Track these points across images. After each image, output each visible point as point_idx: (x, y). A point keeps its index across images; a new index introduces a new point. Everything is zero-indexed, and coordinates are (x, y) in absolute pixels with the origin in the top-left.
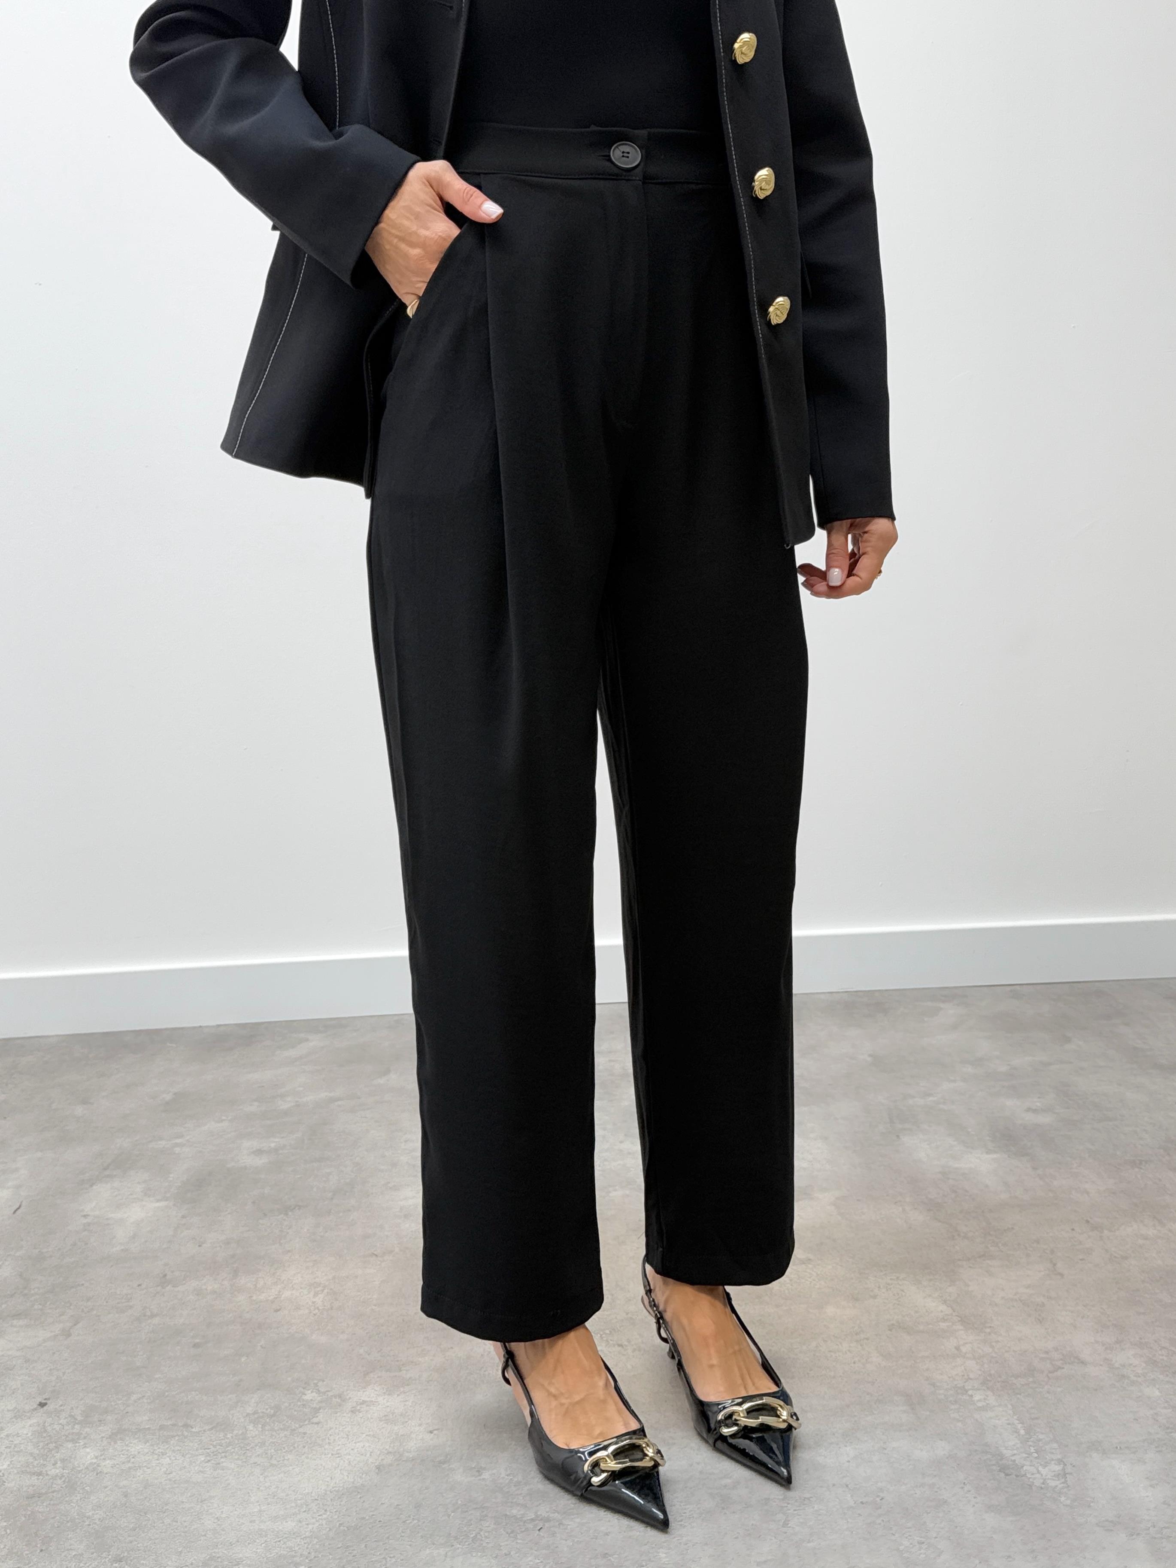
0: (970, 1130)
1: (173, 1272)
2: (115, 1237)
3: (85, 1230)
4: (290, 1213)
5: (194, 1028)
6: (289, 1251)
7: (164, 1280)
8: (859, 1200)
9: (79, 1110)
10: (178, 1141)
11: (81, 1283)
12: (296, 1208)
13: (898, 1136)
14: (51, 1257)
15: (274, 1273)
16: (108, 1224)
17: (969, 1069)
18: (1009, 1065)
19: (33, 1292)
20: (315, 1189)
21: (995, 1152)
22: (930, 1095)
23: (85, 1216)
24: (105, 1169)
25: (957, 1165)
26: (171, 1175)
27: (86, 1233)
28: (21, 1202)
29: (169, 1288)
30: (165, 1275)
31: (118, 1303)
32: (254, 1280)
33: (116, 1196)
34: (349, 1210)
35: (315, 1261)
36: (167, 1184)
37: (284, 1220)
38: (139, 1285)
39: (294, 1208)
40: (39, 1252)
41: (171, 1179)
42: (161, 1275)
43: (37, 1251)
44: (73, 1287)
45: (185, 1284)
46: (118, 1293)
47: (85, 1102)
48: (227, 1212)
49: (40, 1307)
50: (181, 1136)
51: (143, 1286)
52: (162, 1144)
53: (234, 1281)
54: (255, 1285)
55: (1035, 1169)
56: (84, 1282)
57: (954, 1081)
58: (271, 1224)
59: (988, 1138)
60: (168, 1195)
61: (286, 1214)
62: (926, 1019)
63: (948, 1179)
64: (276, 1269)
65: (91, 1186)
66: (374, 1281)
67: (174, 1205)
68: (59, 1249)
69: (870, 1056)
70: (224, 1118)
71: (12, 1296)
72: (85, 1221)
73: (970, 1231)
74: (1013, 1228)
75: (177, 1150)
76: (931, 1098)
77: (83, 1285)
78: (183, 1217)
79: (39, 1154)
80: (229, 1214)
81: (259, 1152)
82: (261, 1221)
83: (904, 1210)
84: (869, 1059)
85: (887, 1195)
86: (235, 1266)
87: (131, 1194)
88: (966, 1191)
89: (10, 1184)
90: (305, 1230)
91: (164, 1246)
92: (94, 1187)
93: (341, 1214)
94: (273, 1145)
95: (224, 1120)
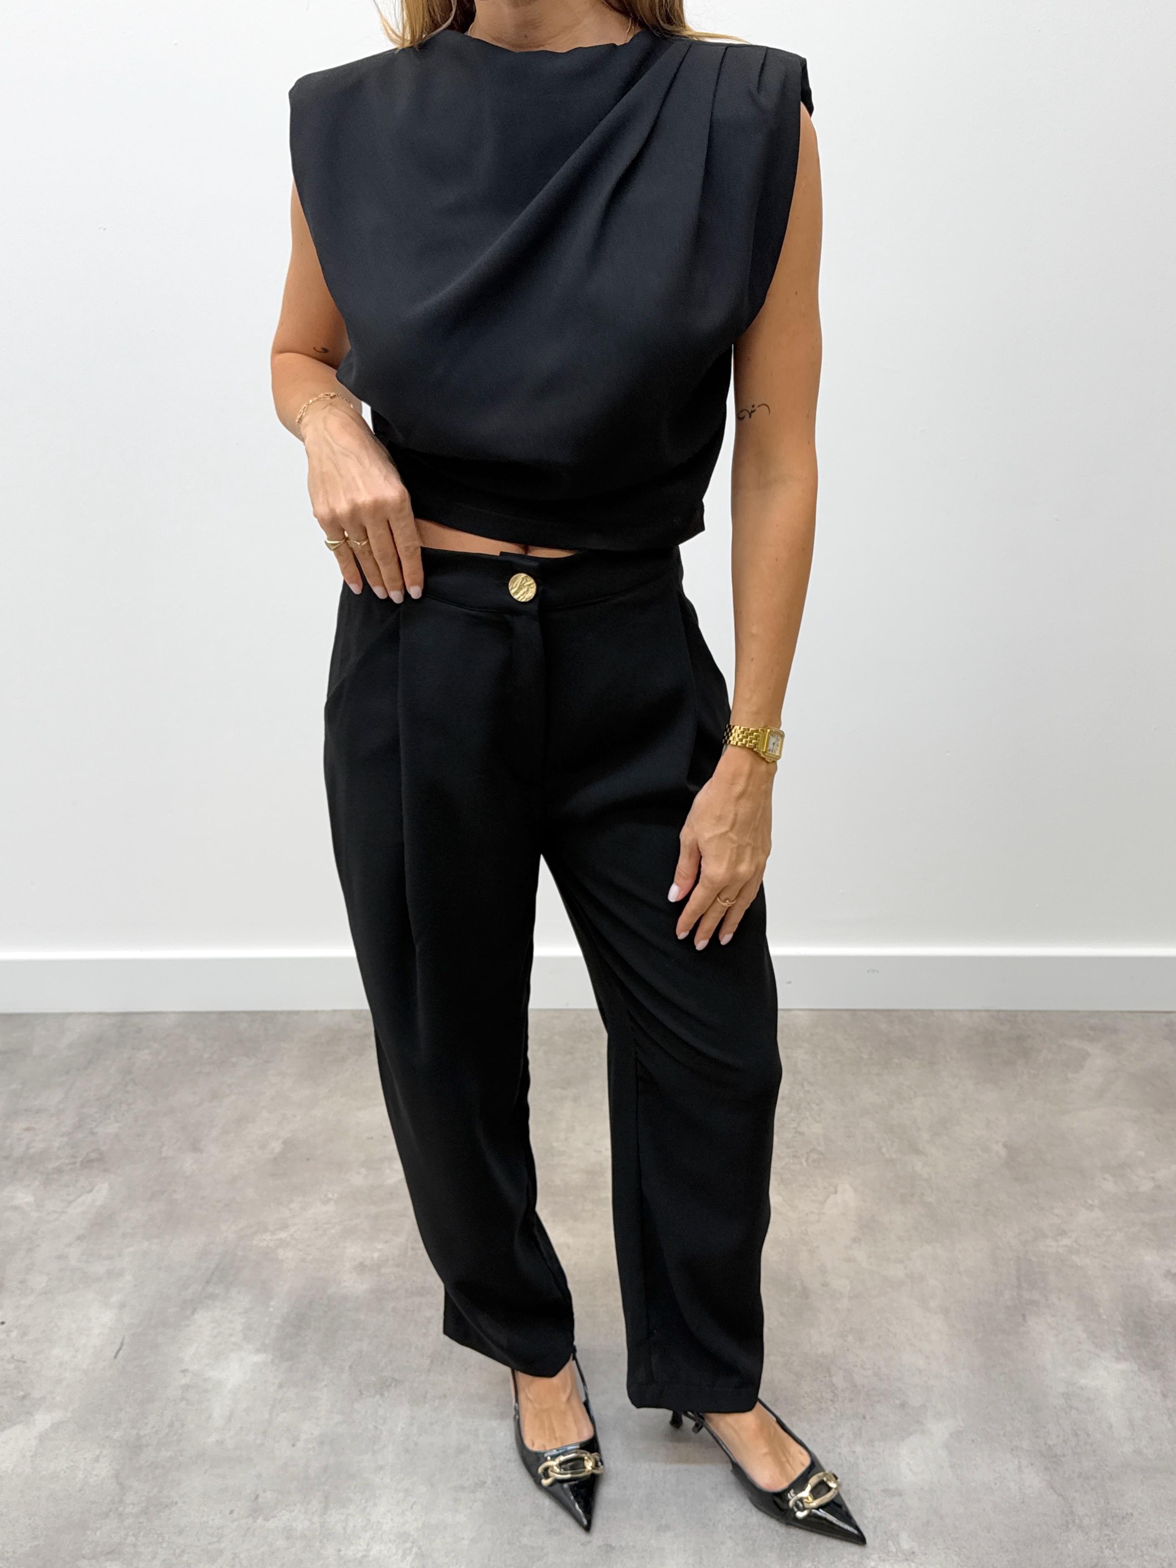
0: (1101, 1311)
1: (264, 1492)
2: (210, 1417)
3: (183, 1399)
4: (386, 1393)
5: (309, 1013)
6: (381, 1468)
7: (257, 1510)
8: (973, 1441)
9: (188, 1163)
10: (283, 1235)
11: (174, 1501)
12: (393, 1385)
13: (1024, 1315)
14: (147, 1446)
15: (365, 1508)
16: (206, 1391)
17: (1109, 1185)
18: (1153, 1178)
19: (128, 1510)
20: (413, 1350)
21: (1126, 1360)
22: (1063, 1233)
23: (184, 1371)
24: (208, 1282)
25: (1083, 1382)
26: (272, 1303)
27: (183, 1405)
28: (123, 1339)
29: (260, 1521)
30: (257, 1497)
31: (210, 1544)
32: (343, 1518)
33: (216, 1337)
34: (445, 1396)
35: (406, 1490)
36: (267, 1319)
37: (380, 1405)
38: (231, 1512)
39: (390, 1385)
40: (137, 1434)
41: (272, 1309)
42: (253, 1497)
43: (134, 1432)
44: (166, 1506)
45: (276, 1516)
46: (210, 1523)
47: (195, 1148)
48: (324, 1383)
49: (134, 1539)
50: (284, 1227)
51: (235, 1515)
52: (266, 1240)
53: (325, 1516)
54: (344, 1528)
55: (1165, 1396)
56: (177, 1499)
57: (1091, 1208)
58: (366, 1412)
59: (1119, 1329)
60: (267, 1342)
61: (382, 1395)
62: (1070, 1075)
63: (1071, 1408)
64: (366, 1502)
65: (193, 1313)
66: (463, 1539)
67: (272, 1361)
68: (157, 1432)
69: (1005, 1146)
70: (330, 1196)
71: (107, 1515)
72: (184, 1381)
73: (1086, 1515)
74: (1132, 1514)
75: (280, 1251)
76: (1066, 1241)
77: (176, 1503)
78: (281, 1386)
79: (146, 1244)
80: (326, 1386)
81: (362, 1268)
82: (356, 1406)
83: (1020, 1467)
84: (1003, 1152)
85: (1004, 1435)
86: (326, 1488)
87: (231, 1335)
88: (1088, 1435)
89: (115, 1299)
90: (399, 1430)
91: (258, 1441)
92: (196, 1316)
93: (437, 1403)
94: (376, 1255)
95: (330, 1199)
